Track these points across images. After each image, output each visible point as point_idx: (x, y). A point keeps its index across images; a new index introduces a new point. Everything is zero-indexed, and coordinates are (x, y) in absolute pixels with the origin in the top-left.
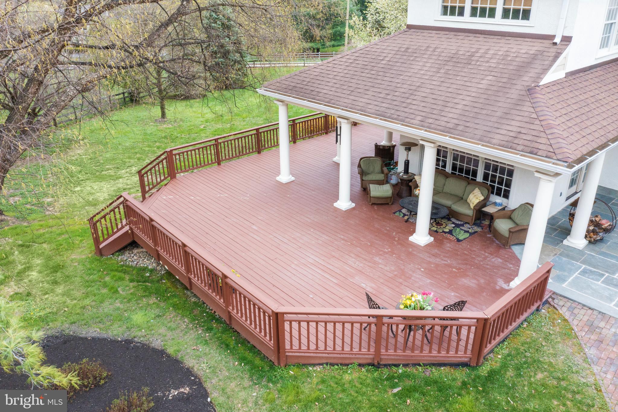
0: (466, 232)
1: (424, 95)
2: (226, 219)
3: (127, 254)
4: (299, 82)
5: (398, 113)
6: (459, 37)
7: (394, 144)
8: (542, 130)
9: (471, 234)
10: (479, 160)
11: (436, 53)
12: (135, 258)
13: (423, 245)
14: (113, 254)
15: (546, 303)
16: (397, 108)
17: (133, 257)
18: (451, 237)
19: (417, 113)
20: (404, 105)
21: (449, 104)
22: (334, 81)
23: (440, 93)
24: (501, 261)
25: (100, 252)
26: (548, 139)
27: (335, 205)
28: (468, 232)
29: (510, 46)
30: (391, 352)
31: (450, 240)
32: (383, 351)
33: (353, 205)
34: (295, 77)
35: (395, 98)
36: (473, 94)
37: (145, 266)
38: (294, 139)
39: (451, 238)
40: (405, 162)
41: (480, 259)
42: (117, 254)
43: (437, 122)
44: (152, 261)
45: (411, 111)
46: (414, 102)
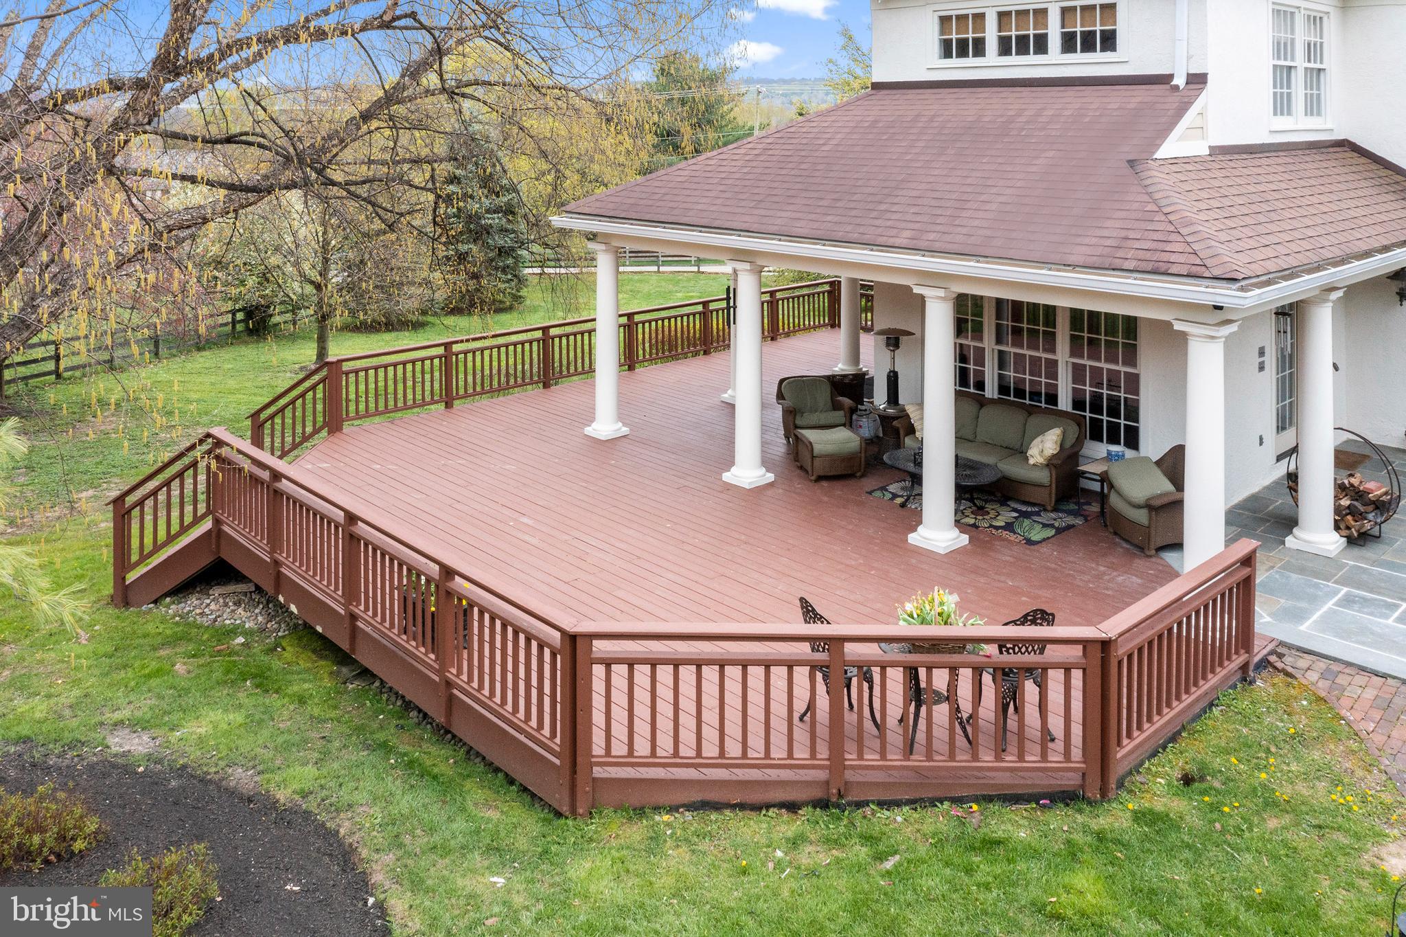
0: (1045, 526)
1: (914, 193)
2: (458, 506)
3: (193, 601)
4: (644, 196)
5: (861, 230)
6: (979, 96)
7: (864, 369)
8: (1172, 229)
9: (1059, 531)
10: (1057, 361)
11: (936, 124)
12: (213, 606)
13: (942, 552)
14: (155, 602)
15: (1265, 668)
16: (858, 221)
17: (208, 605)
18: (1012, 537)
19: (903, 225)
20: (874, 214)
21: (968, 205)
22: (722, 188)
23: (948, 187)
24: (1139, 581)
25: (124, 596)
26: (1188, 243)
27: (727, 477)
28: (1052, 526)
29: (1084, 100)
30: (871, 757)
31: (1009, 541)
32: (851, 757)
33: (770, 477)
34: (636, 189)
35: (852, 205)
36: (1019, 184)
37: (238, 622)
38: (630, 360)
39: (1012, 539)
40: (889, 377)
41: (1086, 578)
42: (168, 600)
43: (948, 238)
44: (257, 611)
45: (889, 224)
46: (895, 208)
